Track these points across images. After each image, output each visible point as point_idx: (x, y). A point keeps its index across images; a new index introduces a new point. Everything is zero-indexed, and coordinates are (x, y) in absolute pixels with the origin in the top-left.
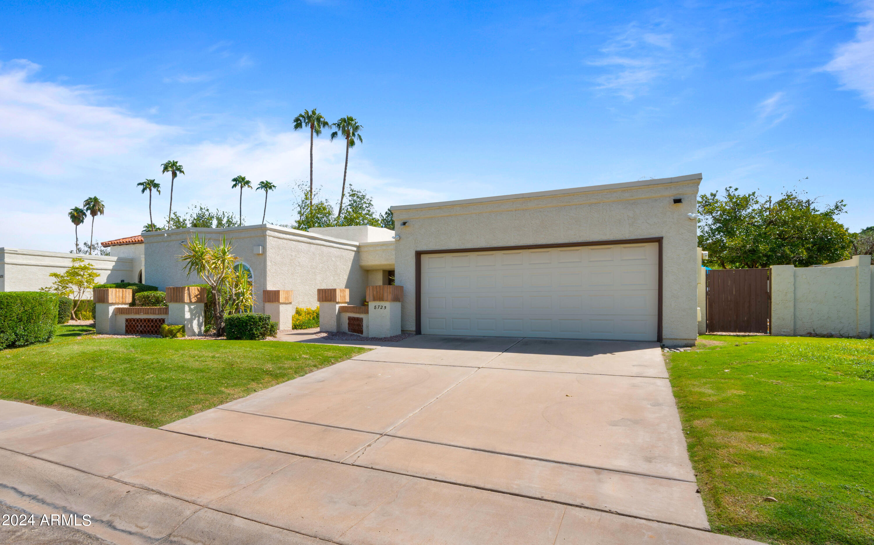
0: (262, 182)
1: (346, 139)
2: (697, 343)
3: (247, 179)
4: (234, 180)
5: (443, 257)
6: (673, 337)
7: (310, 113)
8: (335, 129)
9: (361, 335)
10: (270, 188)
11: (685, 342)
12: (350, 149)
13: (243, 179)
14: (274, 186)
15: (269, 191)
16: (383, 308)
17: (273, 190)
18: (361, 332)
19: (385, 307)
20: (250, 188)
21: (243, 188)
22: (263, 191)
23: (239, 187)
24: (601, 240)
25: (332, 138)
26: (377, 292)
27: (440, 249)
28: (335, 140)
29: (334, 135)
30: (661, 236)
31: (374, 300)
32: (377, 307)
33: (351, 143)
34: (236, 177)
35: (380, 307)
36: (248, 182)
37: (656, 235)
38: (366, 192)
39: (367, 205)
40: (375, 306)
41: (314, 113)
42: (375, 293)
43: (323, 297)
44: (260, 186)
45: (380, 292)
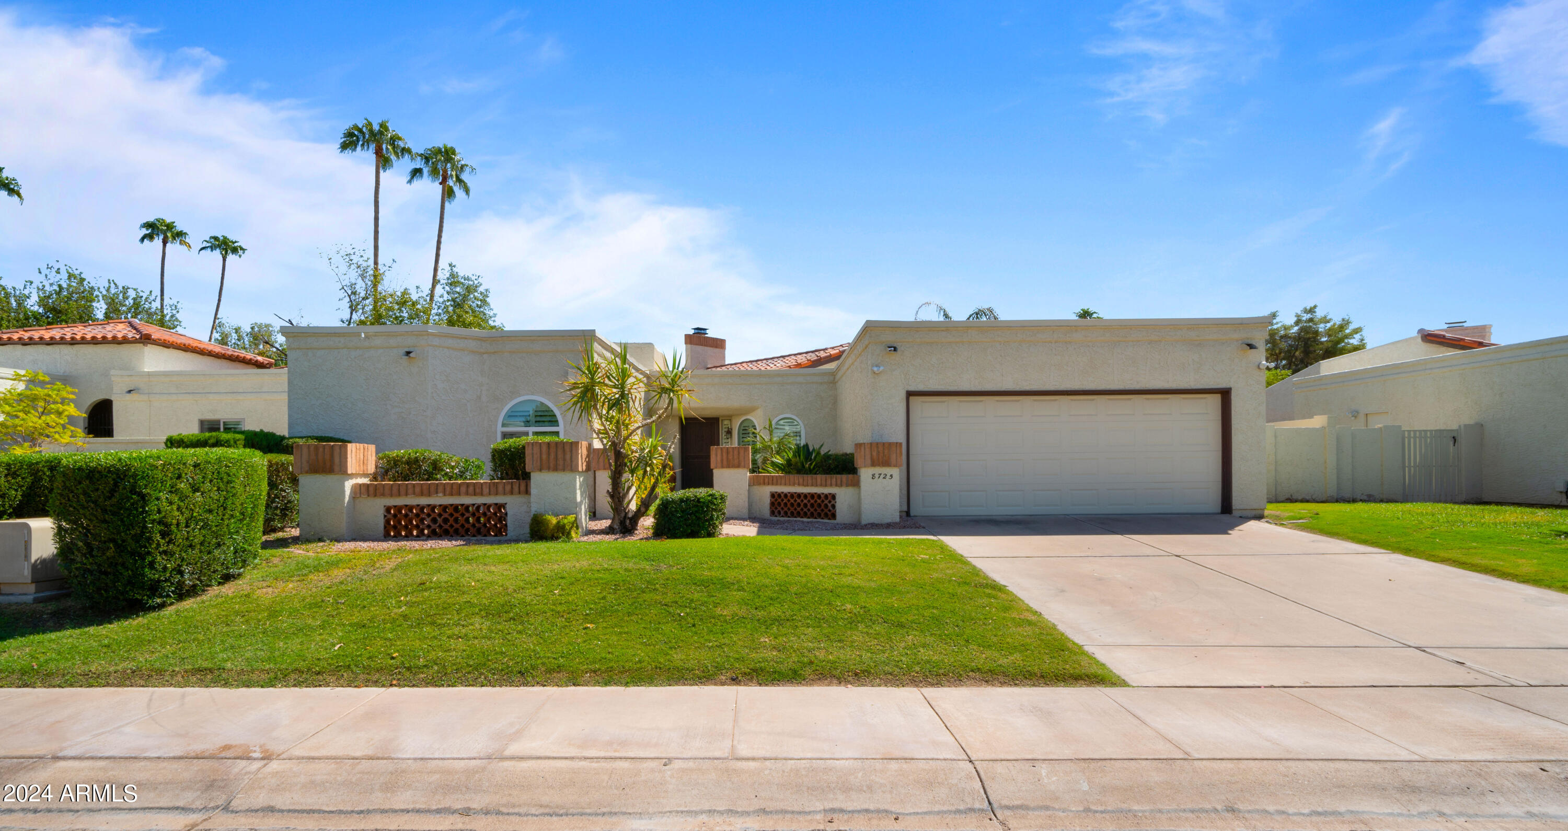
0: (216, 238)
1: (441, 184)
2: (1266, 513)
3: (179, 227)
4: (148, 225)
5: (944, 402)
6: (1242, 507)
7: (376, 127)
8: (419, 164)
9: (832, 521)
10: (235, 250)
11: (1254, 513)
12: (447, 204)
13: (170, 227)
14: (242, 249)
15: (231, 258)
16: (888, 476)
17: (240, 256)
18: (834, 516)
19: (891, 476)
20: (185, 248)
21: (168, 245)
22: (217, 254)
23: (158, 242)
24: (1162, 388)
25: (412, 178)
26: (878, 452)
27: (946, 390)
28: (417, 183)
29: (416, 173)
30: (1228, 387)
31: (873, 464)
32: (877, 476)
33: (448, 194)
34: (151, 219)
35: (882, 476)
36: (180, 235)
37: (1222, 385)
38: (480, 280)
39: (479, 303)
40: (873, 475)
41: (383, 125)
42: (875, 454)
43: (722, 460)
44: (210, 245)
45: (884, 453)
